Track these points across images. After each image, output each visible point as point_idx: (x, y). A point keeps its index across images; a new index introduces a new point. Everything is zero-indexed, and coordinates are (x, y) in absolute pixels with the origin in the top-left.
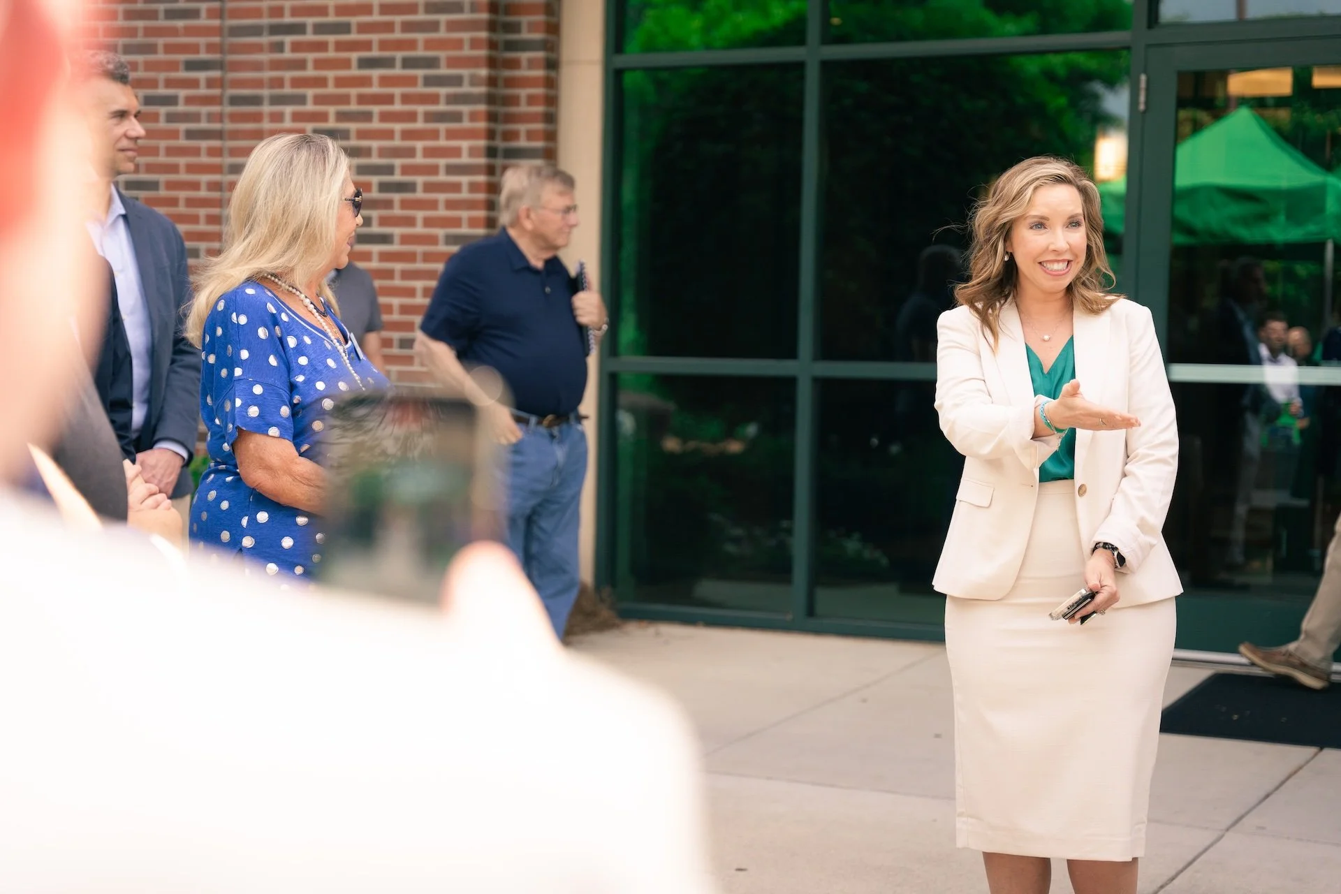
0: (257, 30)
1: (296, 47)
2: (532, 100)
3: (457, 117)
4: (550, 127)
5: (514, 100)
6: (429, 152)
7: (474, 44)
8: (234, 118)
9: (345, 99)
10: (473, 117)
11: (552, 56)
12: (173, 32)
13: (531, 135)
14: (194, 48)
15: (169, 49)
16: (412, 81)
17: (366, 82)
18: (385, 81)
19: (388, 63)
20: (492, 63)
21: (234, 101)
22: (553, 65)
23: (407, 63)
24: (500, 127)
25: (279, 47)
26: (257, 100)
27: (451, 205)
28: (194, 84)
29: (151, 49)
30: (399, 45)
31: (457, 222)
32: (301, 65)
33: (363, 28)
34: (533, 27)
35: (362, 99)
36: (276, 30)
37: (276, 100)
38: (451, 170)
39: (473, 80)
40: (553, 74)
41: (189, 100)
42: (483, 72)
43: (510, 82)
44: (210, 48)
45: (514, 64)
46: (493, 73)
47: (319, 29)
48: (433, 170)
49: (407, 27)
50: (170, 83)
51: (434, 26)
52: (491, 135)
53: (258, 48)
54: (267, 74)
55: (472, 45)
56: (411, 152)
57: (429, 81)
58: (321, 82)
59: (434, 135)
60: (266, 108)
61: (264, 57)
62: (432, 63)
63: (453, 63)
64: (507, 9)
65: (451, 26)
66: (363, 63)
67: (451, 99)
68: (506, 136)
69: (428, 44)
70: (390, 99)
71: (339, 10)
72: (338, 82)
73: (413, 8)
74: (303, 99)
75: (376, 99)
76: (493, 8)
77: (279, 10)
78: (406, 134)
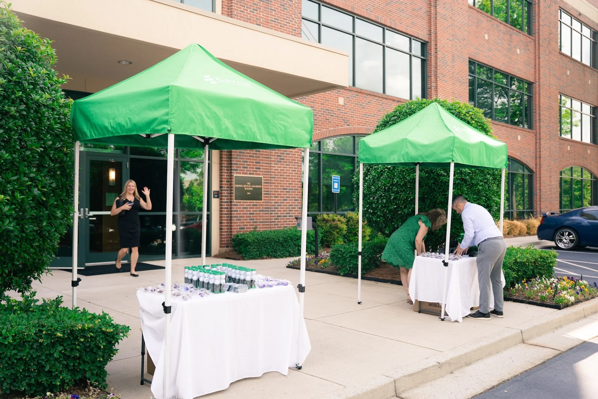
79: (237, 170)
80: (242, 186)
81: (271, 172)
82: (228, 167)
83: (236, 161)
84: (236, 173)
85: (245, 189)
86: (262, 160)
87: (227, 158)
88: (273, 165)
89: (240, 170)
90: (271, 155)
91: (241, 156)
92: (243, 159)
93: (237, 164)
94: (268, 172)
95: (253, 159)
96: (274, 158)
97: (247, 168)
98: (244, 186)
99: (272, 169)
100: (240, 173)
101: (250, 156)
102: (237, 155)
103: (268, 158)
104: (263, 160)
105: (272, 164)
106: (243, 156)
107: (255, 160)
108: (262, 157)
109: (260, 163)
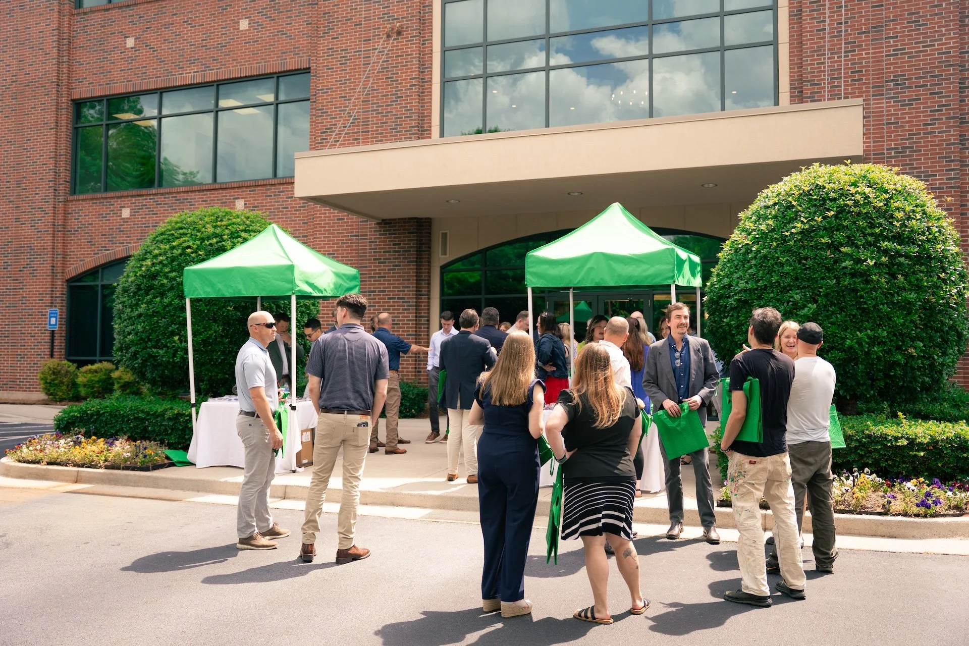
1: (374, 295)
2: (425, 306)
3: (409, 309)
5: (421, 306)
6: (403, 317)
7: (413, 295)
9: (385, 306)
10: (412, 309)
13: (425, 313)
16: (399, 302)
17: (389, 302)
18: (393, 302)
19: (394, 298)
20: (416, 298)
22: (429, 299)
23: (398, 298)
27: (407, 328)
30: (396, 295)
31: (409, 331)
32: (375, 299)
33: (388, 291)
35: (388, 306)
36: (369, 292)
38: (408, 320)
39: (413, 301)
40: (429, 301)
42: (415, 300)
43: (420, 302)
45: (421, 299)
46: (417, 300)
48: (404, 320)
49: (398, 291)
51: (404, 291)
52: (416, 313)
55: (412, 294)
56: (399, 317)
57: (403, 302)
58: (379, 302)
59: (404, 313)
62: (403, 298)
63: (408, 298)
64: (420, 288)
65: (408, 291)
66: (389, 299)
67: (408, 306)
68: (420, 313)
69: (403, 295)
70: (394, 306)
71: (384, 288)
72: (383, 302)
73: (400, 287)
74: (375, 306)
75: (391, 306)
76: (417, 287)
77: (370, 288)
78: (398, 313)
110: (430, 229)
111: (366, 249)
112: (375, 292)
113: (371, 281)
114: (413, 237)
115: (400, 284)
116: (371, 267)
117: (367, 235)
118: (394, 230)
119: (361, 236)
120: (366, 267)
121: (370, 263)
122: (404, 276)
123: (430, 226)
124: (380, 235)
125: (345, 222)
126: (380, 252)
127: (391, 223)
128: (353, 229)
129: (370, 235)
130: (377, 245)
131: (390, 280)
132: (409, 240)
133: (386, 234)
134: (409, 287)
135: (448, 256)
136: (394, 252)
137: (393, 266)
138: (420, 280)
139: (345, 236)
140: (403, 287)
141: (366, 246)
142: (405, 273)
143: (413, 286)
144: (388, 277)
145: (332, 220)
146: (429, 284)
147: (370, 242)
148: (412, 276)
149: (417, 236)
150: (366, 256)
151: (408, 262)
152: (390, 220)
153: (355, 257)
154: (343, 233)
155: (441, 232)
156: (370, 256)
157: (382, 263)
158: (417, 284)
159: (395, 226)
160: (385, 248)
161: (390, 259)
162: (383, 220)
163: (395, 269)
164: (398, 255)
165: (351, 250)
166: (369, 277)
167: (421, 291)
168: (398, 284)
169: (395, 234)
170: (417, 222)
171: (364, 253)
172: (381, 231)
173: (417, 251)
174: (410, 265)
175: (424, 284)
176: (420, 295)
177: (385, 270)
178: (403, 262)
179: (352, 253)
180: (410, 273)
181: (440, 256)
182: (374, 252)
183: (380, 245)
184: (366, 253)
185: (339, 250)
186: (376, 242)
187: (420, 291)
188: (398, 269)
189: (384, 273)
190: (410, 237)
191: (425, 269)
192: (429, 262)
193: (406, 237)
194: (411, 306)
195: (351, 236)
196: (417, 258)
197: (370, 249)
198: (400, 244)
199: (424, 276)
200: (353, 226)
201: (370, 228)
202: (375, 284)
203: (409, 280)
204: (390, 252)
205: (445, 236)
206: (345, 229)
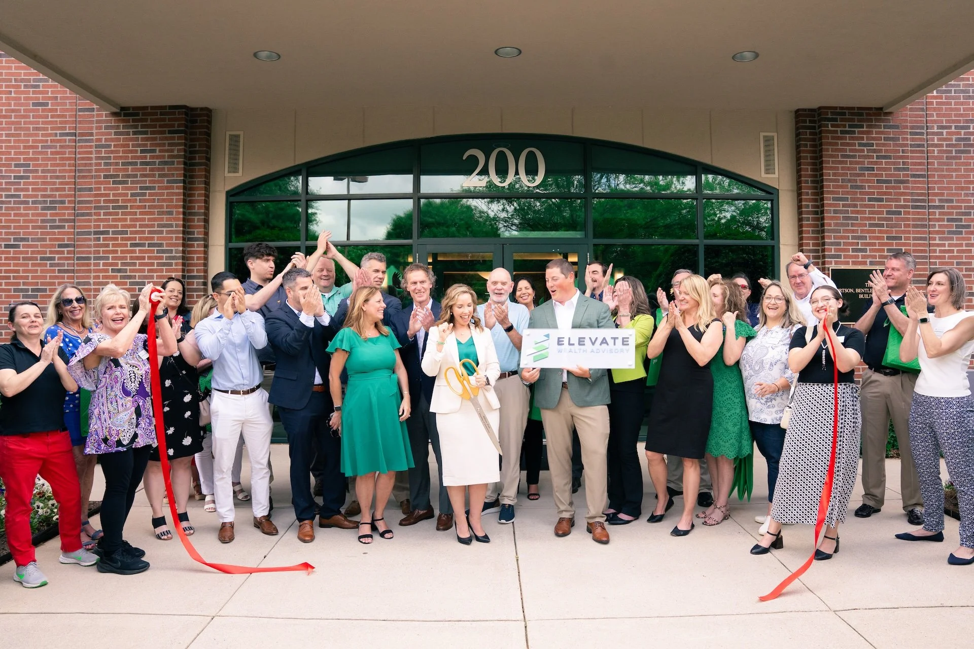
0: (89, 233)
3: (171, 264)
4: (205, 268)
5: (192, 259)
8: (78, 265)
9: (125, 258)
11: (206, 243)
12: (54, 233)
14: (63, 240)
15: (51, 240)
16: (152, 252)
17: (134, 252)
18: (140, 251)
19: (143, 245)
20: (183, 245)
21: (78, 259)
22: (206, 246)
23: (150, 245)
24: (186, 268)
25: (99, 239)
26: (89, 259)
28: (63, 252)
29: (44, 240)
30: (147, 239)
32: (108, 245)
34: (199, 233)
35: (131, 258)
36: (96, 233)
37: (95, 259)
39: (177, 252)
40: (206, 250)
41: (59, 259)
42: (181, 249)
43: (190, 252)
44: (69, 239)
45: (193, 246)
46: (184, 249)
47: (114, 233)
49: (150, 232)
50: (51, 252)
51: (162, 232)
53: (90, 240)
54: (93, 249)
55: (176, 238)
57: (159, 252)
58: (115, 252)
60: (92, 261)
61: (92, 243)
62: (160, 245)
63: (168, 245)
64: (189, 227)
65: (168, 232)
66: (132, 245)
67: (168, 258)
68: (189, 271)
69: (158, 239)
70: (144, 258)
71: (123, 226)
72: (122, 252)
73: (153, 226)
74: (108, 258)
75: (138, 258)
76: (184, 226)
77: (99, 226)
78: (149, 271)
79: (839, 257)
80: (851, 290)
81: (930, 257)
82: (817, 251)
83: (835, 238)
84: (836, 263)
85: (861, 296)
86: (904, 232)
87: (813, 232)
88: (937, 242)
89: (845, 257)
90: (930, 220)
91: (847, 225)
92: (853, 231)
93: (839, 244)
94: (925, 257)
95: (880, 232)
96: (940, 226)
97: (864, 250)
98: (858, 291)
99: (935, 251)
100: (848, 263)
101: (871, 225)
102: (836, 224)
103: (924, 226)
104: (909, 232)
105: (934, 239)
106: (853, 225)
107: (886, 232)
108: (906, 226)
109: (900, 238)
110: (209, 128)
111: (91, 159)
112: (107, 233)
113: (99, 214)
114: (179, 138)
115: (155, 220)
116: (99, 189)
117: (91, 134)
118: (142, 127)
119: (81, 134)
120: (90, 189)
121: (96, 183)
122: (162, 207)
123: (209, 122)
124: (116, 134)
125: (50, 110)
126: (117, 164)
127: (137, 115)
128: (66, 122)
129: (97, 134)
130: (112, 152)
131: (135, 213)
132: (170, 145)
133: (128, 134)
134: (171, 226)
135: (240, 174)
136: (142, 163)
137: (141, 188)
138: (191, 214)
139: (50, 135)
140: (159, 226)
141: (91, 153)
142: (164, 200)
143: (177, 223)
144: (132, 207)
145: (21, 105)
146: (206, 221)
147: (97, 146)
148: (176, 207)
149: (186, 139)
150: (90, 171)
151: (168, 182)
152: (134, 108)
153: (70, 171)
154: (47, 129)
155: (228, 133)
156: (97, 171)
157: (120, 183)
158: (184, 220)
159: (146, 120)
160: (127, 157)
161: (136, 176)
162: (123, 109)
163: (145, 194)
164: (151, 170)
165: (62, 159)
166: (95, 208)
167: (193, 233)
168: (149, 220)
169: (146, 133)
170: (186, 114)
171: (86, 165)
172: (118, 127)
173: (185, 164)
174: (173, 188)
175: (197, 221)
176: (190, 239)
177: (126, 195)
178: (158, 182)
179: (64, 165)
180: (172, 200)
181: (227, 174)
182: (106, 164)
183: (118, 152)
184: (91, 165)
185: (37, 159)
186: (109, 146)
187: (189, 233)
188: (150, 194)
189: (123, 201)
190: (173, 138)
191: (199, 195)
192: (207, 183)
193: (166, 139)
194: (173, 258)
195: (61, 135)
196: (185, 176)
197: (97, 158)
198: (154, 151)
199: (198, 207)
200: (65, 116)
201: (98, 122)
202: (108, 220)
203: (170, 213)
204: (136, 164)
205: (235, 140)
206: (51, 122)
